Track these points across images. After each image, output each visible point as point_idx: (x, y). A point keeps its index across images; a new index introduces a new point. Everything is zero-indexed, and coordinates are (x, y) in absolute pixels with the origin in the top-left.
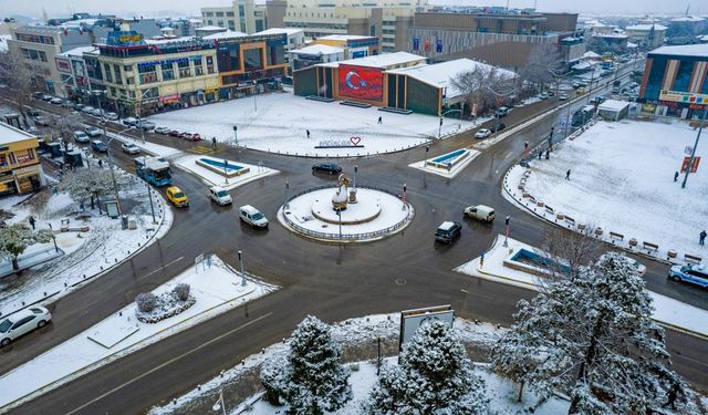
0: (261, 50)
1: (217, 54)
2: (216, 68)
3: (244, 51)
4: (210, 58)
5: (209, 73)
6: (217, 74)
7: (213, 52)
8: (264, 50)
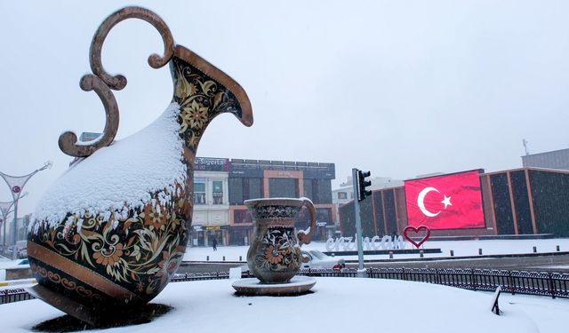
0: (296, 181)
1: (230, 178)
2: (226, 198)
3: (271, 179)
4: (217, 184)
5: (216, 203)
6: (228, 207)
7: (223, 176)
8: (301, 183)
